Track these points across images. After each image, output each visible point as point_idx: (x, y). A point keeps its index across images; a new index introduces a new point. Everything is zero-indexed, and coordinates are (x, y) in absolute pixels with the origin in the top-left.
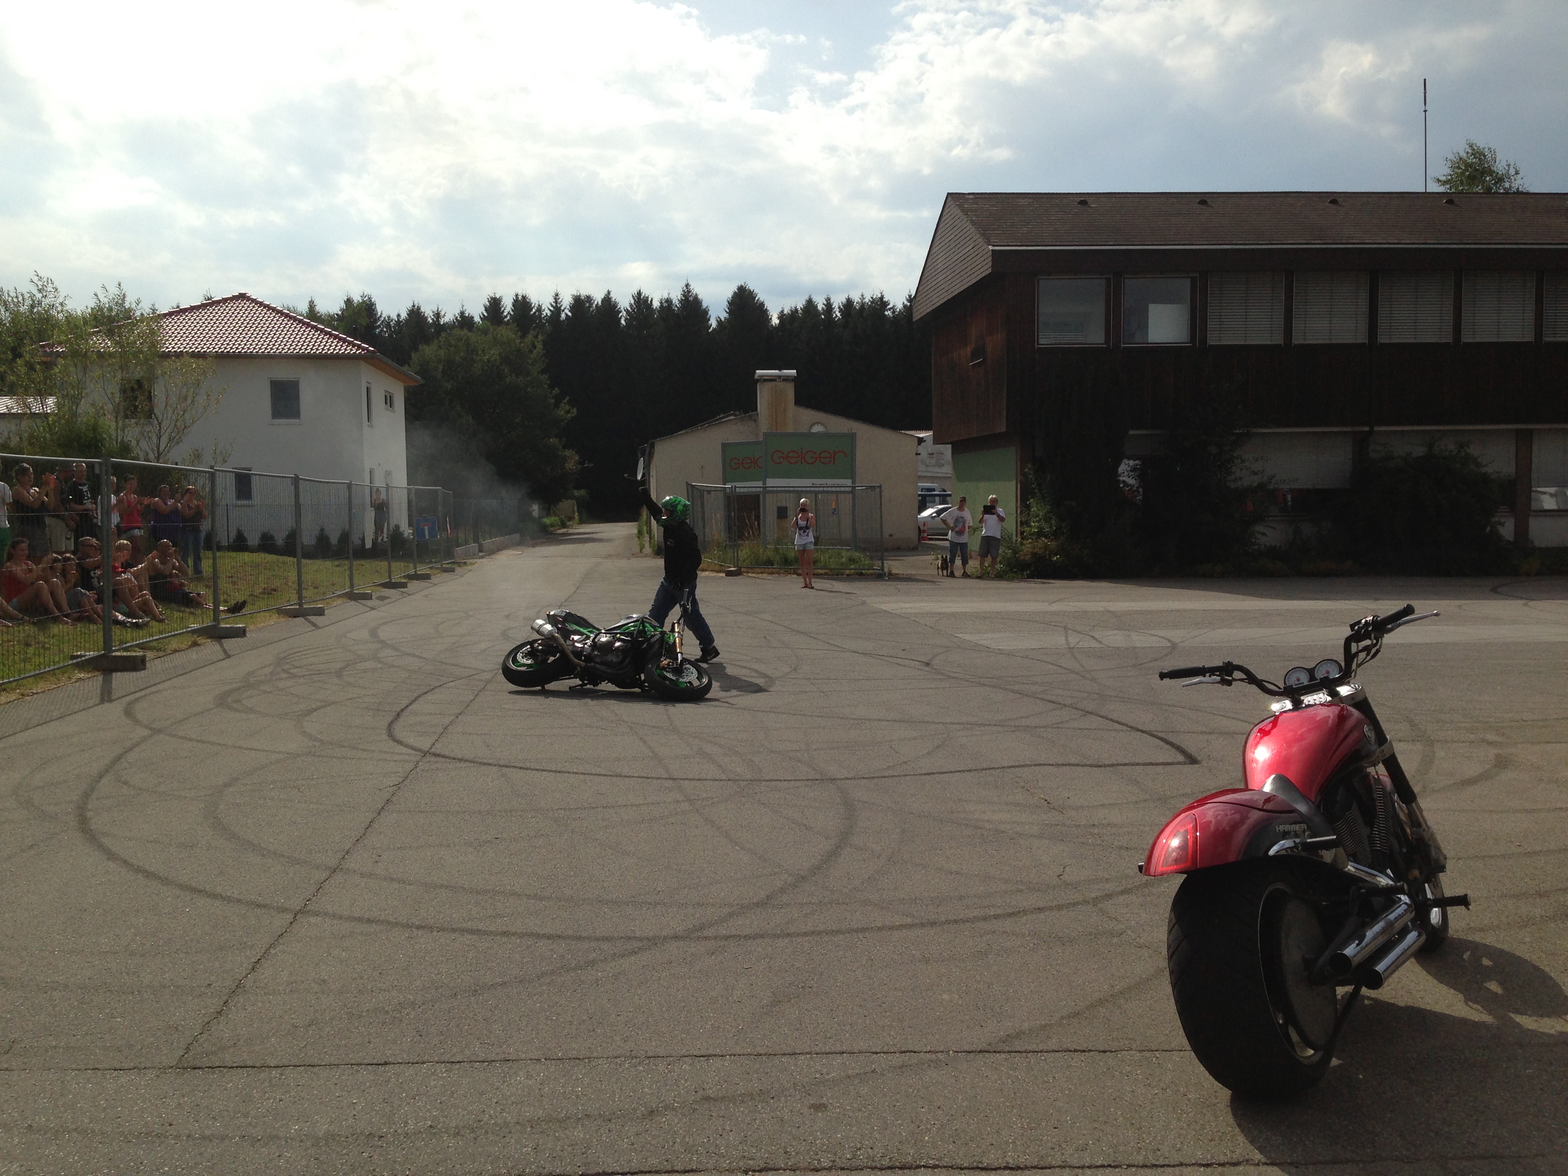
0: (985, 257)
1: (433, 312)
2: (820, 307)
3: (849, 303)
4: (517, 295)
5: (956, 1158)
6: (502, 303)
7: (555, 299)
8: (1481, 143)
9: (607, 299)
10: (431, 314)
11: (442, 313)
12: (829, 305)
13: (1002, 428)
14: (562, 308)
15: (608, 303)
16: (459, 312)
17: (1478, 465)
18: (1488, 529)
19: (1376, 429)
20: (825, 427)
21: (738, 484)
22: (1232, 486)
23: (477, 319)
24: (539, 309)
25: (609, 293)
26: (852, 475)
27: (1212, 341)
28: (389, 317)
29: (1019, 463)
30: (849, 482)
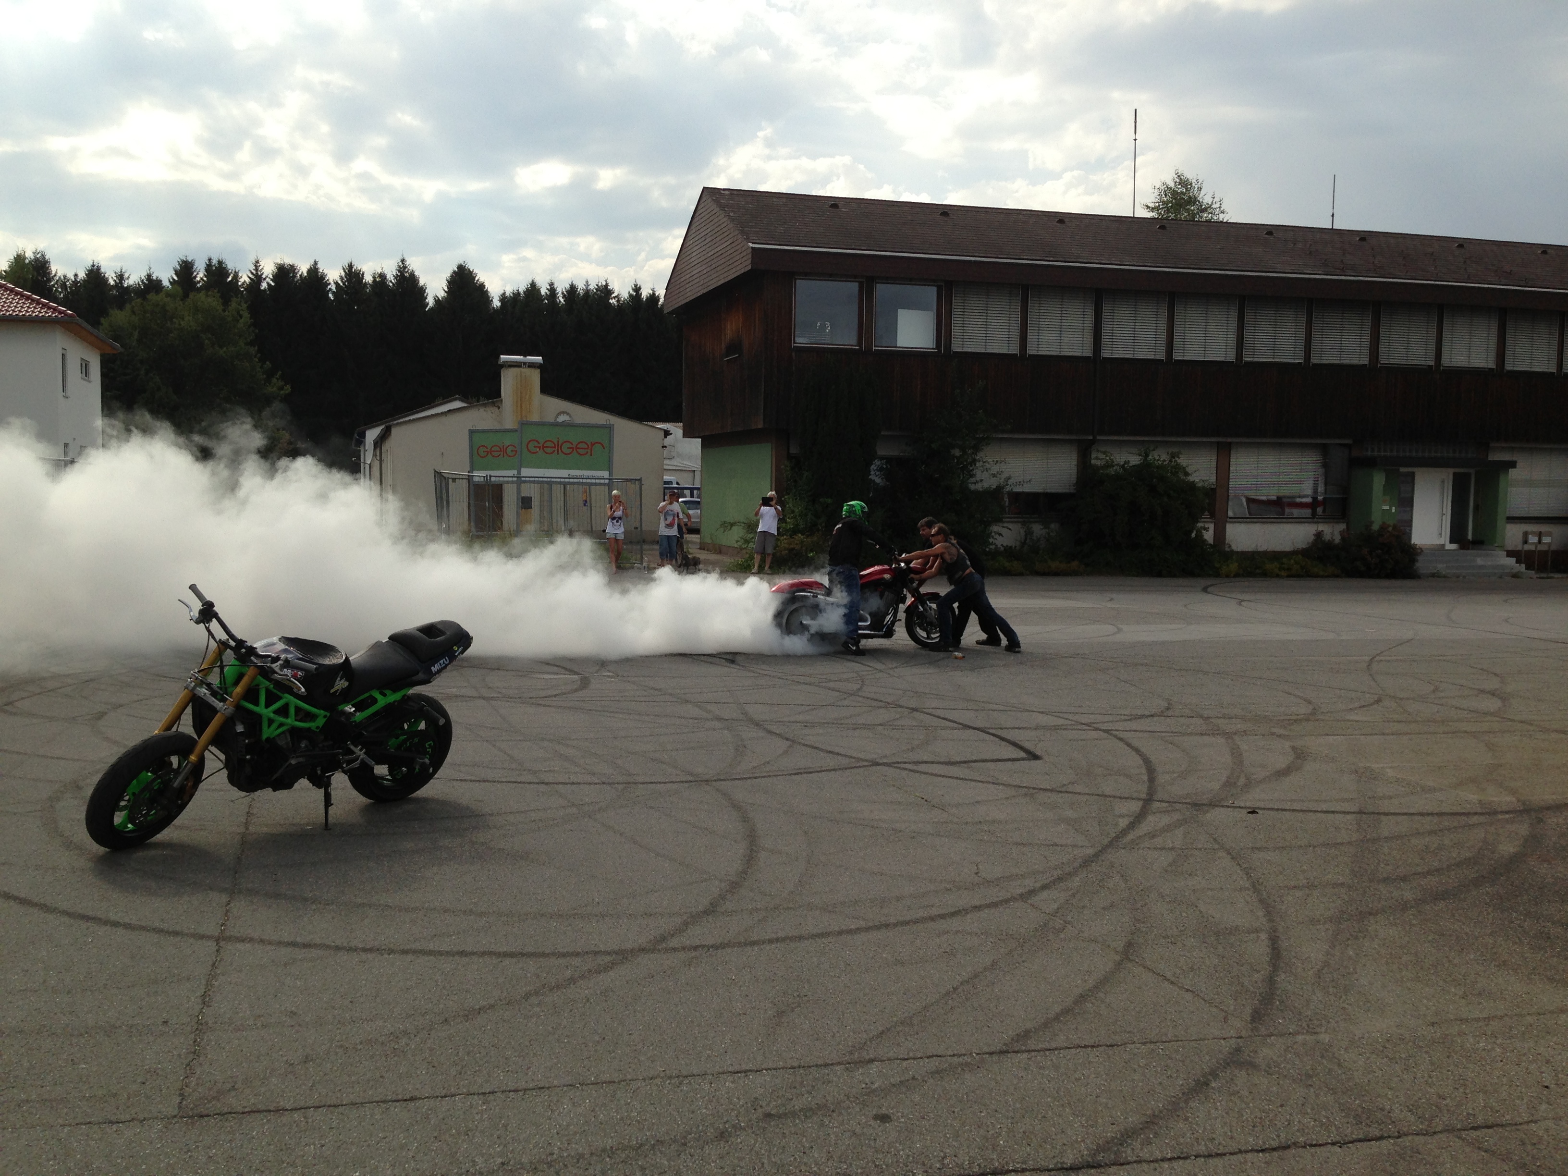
0: (745, 253)
1: (116, 273)
2: (543, 291)
3: (573, 289)
4: (210, 260)
5: (1039, 1160)
6: (195, 267)
7: (256, 266)
8: (1190, 175)
9: (314, 271)
10: (114, 275)
11: (126, 275)
12: (552, 290)
13: (759, 424)
14: (264, 276)
15: (315, 277)
16: (145, 274)
17: (1187, 474)
18: (1193, 535)
19: (1098, 438)
20: (570, 417)
21: (493, 473)
22: (972, 487)
23: (166, 283)
24: (236, 276)
25: (316, 263)
26: (610, 469)
27: (956, 347)
28: (65, 277)
29: (774, 459)
30: (606, 474)
